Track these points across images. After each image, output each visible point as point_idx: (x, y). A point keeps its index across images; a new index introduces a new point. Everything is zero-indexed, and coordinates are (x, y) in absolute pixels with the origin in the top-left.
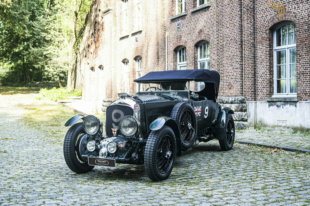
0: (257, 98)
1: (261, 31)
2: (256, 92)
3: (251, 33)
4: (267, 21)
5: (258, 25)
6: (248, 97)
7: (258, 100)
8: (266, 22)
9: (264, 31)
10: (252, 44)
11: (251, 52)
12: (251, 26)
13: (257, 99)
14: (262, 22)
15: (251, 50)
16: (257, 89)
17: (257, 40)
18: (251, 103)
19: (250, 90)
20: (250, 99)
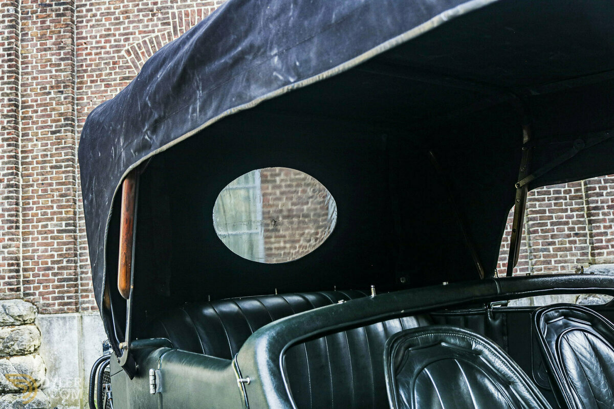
0: (84, 303)
1: (102, 81)
2: (79, 282)
3: (58, 82)
4: (128, 52)
5: (88, 58)
6: (42, 302)
7: (86, 309)
8: (123, 53)
9: (115, 80)
10: (65, 119)
11: (59, 143)
12: (62, 59)
13: (85, 306)
14: (108, 53)
15: (57, 138)
16: (82, 273)
17: (82, 108)
18: (61, 322)
19: (55, 274)
20: (56, 307)
